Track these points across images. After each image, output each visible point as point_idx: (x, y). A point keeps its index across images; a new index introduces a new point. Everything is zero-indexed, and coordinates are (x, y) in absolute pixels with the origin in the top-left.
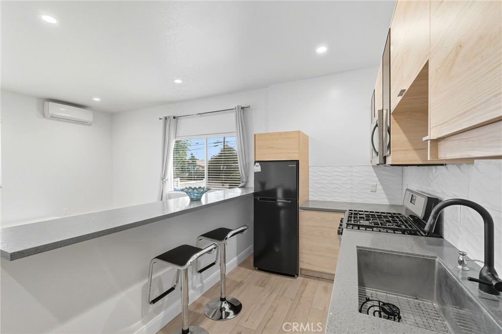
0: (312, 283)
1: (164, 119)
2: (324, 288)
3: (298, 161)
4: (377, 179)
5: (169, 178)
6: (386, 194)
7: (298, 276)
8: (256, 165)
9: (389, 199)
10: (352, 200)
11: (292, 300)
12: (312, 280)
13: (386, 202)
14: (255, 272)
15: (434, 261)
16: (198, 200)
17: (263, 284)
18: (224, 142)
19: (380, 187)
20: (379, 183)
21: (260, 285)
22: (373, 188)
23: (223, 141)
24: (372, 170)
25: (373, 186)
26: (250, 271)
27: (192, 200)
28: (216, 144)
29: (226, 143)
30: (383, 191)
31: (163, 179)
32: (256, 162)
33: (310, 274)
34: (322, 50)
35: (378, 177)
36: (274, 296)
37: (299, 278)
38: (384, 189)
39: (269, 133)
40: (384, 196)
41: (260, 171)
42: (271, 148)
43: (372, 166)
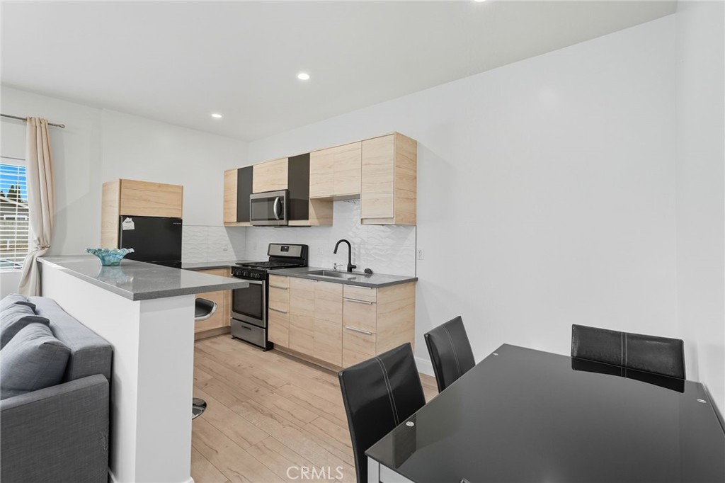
3: (181, 219)
4: (228, 239)
6: (235, 252)
8: (126, 221)
9: (236, 255)
13: (234, 259)
19: (230, 245)
20: (230, 242)
22: (225, 247)
24: (225, 230)
25: (225, 245)
30: (232, 249)
32: (124, 217)
35: (229, 236)
38: (234, 248)
39: (144, 182)
40: (233, 253)
41: (133, 228)
42: (145, 200)
43: (226, 227)
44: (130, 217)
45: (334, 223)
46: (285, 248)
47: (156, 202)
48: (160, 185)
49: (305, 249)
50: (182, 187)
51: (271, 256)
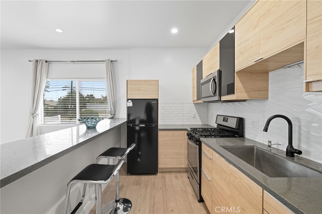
0: (167, 176)
1: (34, 62)
2: (175, 177)
3: (158, 99)
4: (196, 111)
5: (40, 113)
6: (201, 119)
7: (157, 173)
8: (128, 102)
9: (202, 121)
10: (183, 123)
11: (161, 189)
12: (167, 174)
13: (200, 123)
14: (128, 176)
15: (254, 148)
16: (94, 128)
17: (138, 183)
18: (72, 87)
19: (197, 115)
20: (197, 113)
21: (136, 184)
22: (194, 116)
23: (70, 86)
24: (194, 105)
25: (194, 115)
26: (125, 177)
27: (88, 128)
28: (64, 88)
29: (73, 88)
30: (199, 117)
31: (34, 114)
32: (128, 100)
33: (165, 171)
34: (174, 31)
35: (196, 109)
36: (149, 189)
37: (159, 174)
38: (200, 116)
39: (138, 80)
40: (199, 120)
41: (132, 106)
42: (139, 90)
43: (194, 103)
44: (130, 99)
45: (269, 96)
46: (225, 119)
47: (145, 91)
48: (146, 81)
49: (241, 121)
50: (158, 80)
51: (218, 124)
